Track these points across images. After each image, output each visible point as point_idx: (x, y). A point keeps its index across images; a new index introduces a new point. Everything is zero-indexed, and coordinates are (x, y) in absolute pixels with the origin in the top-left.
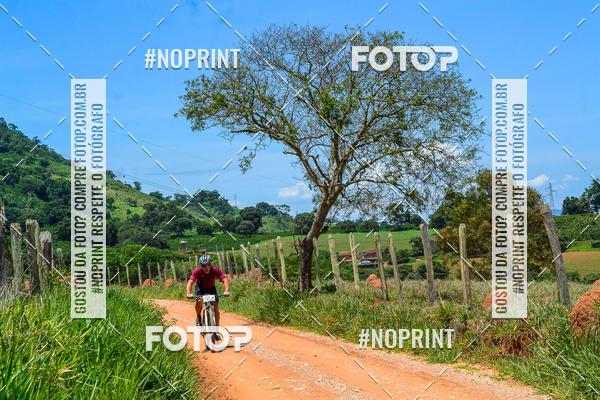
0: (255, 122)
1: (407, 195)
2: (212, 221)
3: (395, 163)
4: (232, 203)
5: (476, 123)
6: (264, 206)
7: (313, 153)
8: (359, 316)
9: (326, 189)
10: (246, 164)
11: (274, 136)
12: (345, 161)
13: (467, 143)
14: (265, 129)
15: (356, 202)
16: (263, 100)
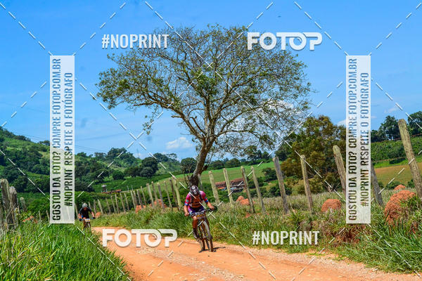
0: (150, 97)
1: (261, 139)
2: (123, 170)
3: (251, 117)
4: (135, 156)
5: (304, 85)
6: (158, 155)
7: (192, 115)
8: (236, 226)
9: (204, 139)
10: (148, 127)
11: (164, 106)
12: (215, 119)
13: (300, 98)
14: (157, 102)
15: (226, 147)
16: (155, 81)
